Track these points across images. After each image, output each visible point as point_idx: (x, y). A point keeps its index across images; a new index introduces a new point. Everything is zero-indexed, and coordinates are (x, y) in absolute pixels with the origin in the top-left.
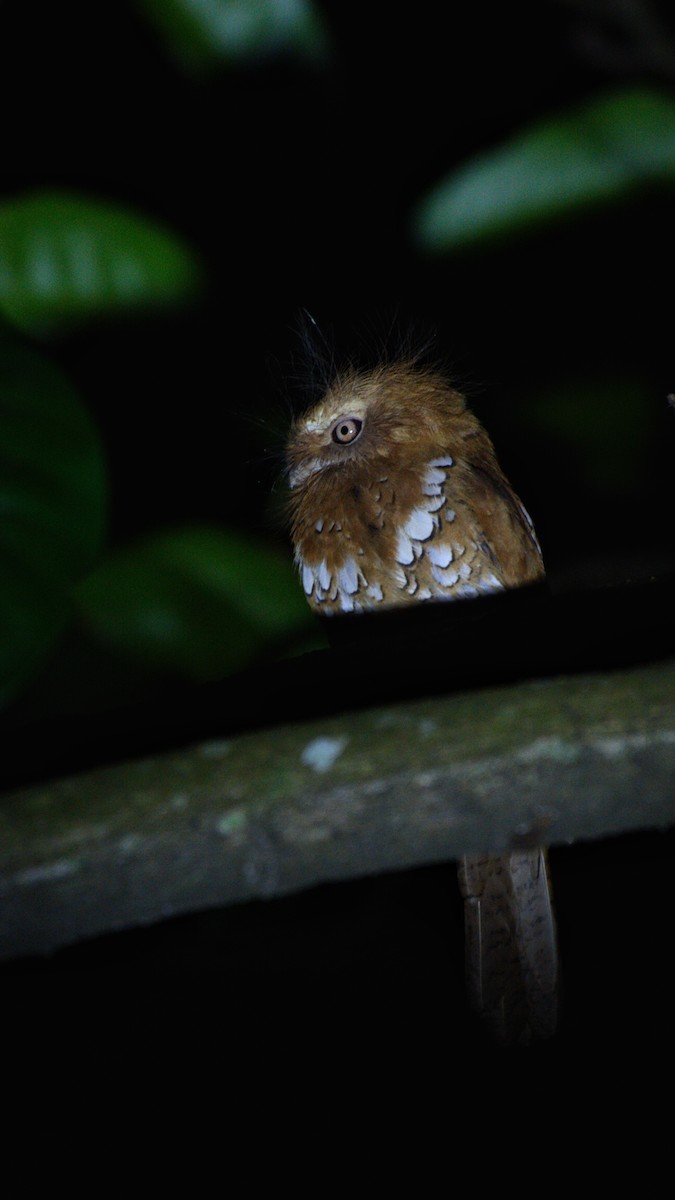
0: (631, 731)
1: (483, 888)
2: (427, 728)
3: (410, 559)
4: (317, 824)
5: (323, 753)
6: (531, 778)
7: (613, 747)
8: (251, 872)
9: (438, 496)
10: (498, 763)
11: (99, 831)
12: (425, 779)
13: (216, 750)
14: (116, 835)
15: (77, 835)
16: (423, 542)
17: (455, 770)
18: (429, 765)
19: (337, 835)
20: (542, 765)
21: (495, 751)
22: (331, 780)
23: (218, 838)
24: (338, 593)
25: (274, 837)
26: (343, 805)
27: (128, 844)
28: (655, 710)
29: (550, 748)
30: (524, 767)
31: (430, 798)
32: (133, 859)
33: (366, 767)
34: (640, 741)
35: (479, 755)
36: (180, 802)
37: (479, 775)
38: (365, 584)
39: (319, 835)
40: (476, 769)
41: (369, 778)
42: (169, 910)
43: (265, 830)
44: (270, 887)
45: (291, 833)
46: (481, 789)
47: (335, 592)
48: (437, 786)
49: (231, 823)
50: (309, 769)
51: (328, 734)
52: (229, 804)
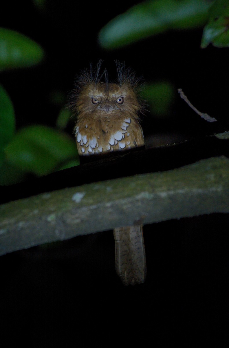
0: (169, 190)
1: (121, 238)
2: (109, 189)
3: (113, 144)
4: (77, 218)
5: (78, 197)
6: (140, 204)
7: (163, 195)
8: (57, 232)
9: (125, 130)
10: (130, 200)
11: (12, 221)
12: (108, 205)
13: (46, 196)
14: (17, 222)
15: (6, 222)
16: (118, 141)
17: (117, 202)
18: (109, 200)
19: (82, 221)
20: (143, 200)
21: (129, 196)
22: (80, 205)
23: (48, 222)
24: (88, 146)
25: (64, 222)
26: (84, 213)
27: (21, 224)
28: (176, 183)
29: (145, 195)
30: (137, 201)
31: (110, 210)
32: (22, 229)
33: (91, 201)
34: (172, 193)
35: (124, 197)
36: (36, 212)
37: (124, 203)
38: (98, 147)
39: (77, 221)
40: (123, 201)
41: (92, 204)
42: (33, 244)
43: (61, 220)
44: (63, 237)
45: (69, 221)
46: (125, 207)
47: (88, 145)
48: (112, 206)
49: (51, 218)
50: (74, 201)
51: (80, 191)
52: (51, 212)
